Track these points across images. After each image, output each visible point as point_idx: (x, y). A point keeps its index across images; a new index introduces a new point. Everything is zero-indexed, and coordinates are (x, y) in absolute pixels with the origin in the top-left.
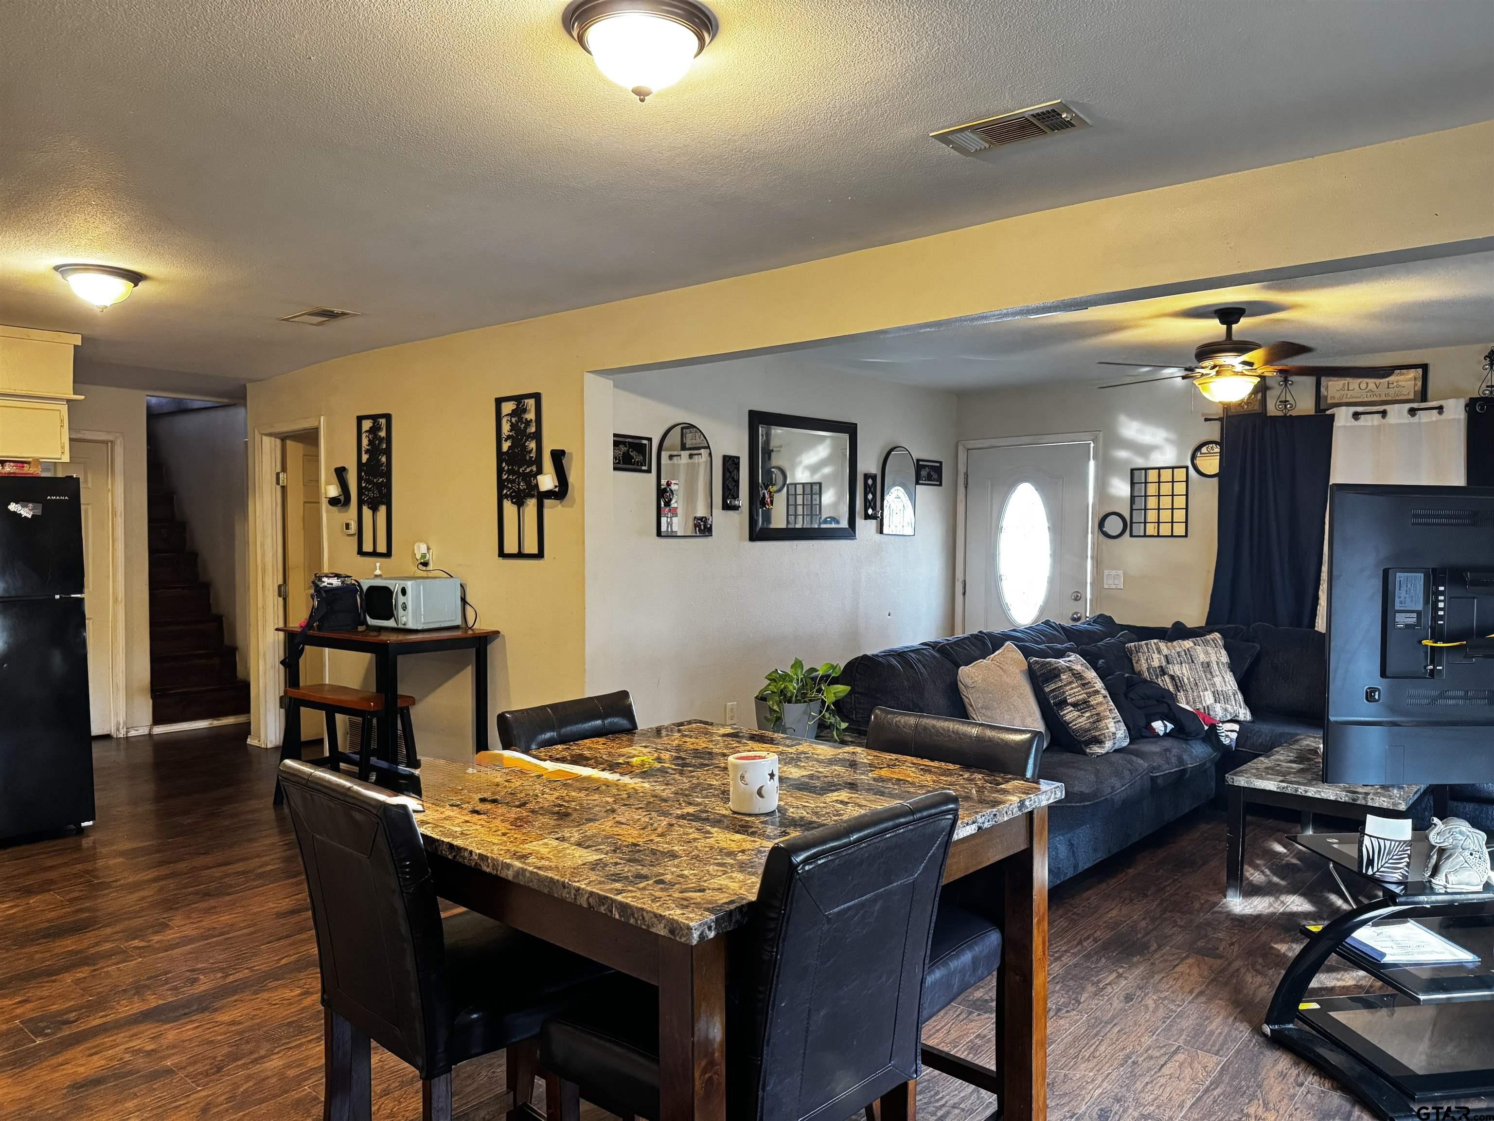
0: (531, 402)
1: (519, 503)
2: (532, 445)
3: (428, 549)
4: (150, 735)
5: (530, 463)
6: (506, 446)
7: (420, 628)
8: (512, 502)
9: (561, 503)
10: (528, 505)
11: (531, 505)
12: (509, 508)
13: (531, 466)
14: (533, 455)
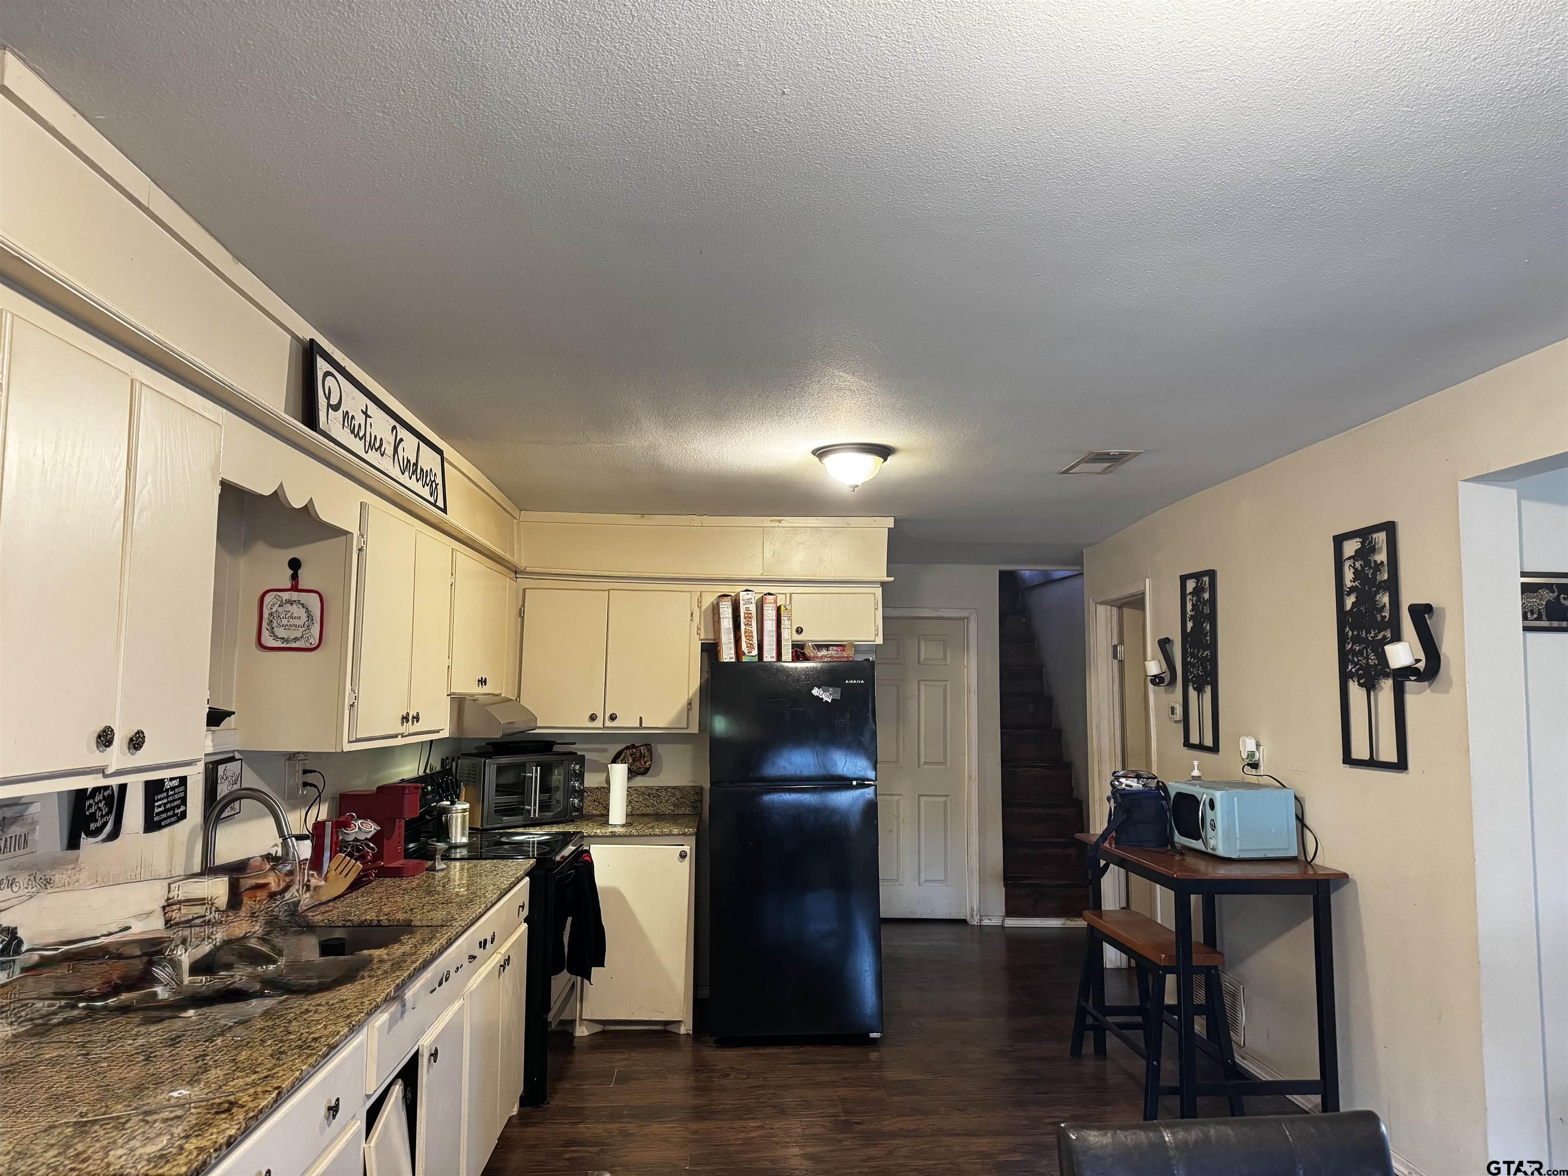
0: (1381, 538)
1: (1370, 686)
2: (1385, 599)
3: (1258, 745)
4: (1002, 927)
5: (1382, 626)
6: (1350, 601)
7: (1234, 856)
8: (1360, 684)
9: (1430, 685)
10: (1382, 688)
11: (1387, 687)
12: (1356, 692)
13: (1385, 630)
14: (1386, 614)
